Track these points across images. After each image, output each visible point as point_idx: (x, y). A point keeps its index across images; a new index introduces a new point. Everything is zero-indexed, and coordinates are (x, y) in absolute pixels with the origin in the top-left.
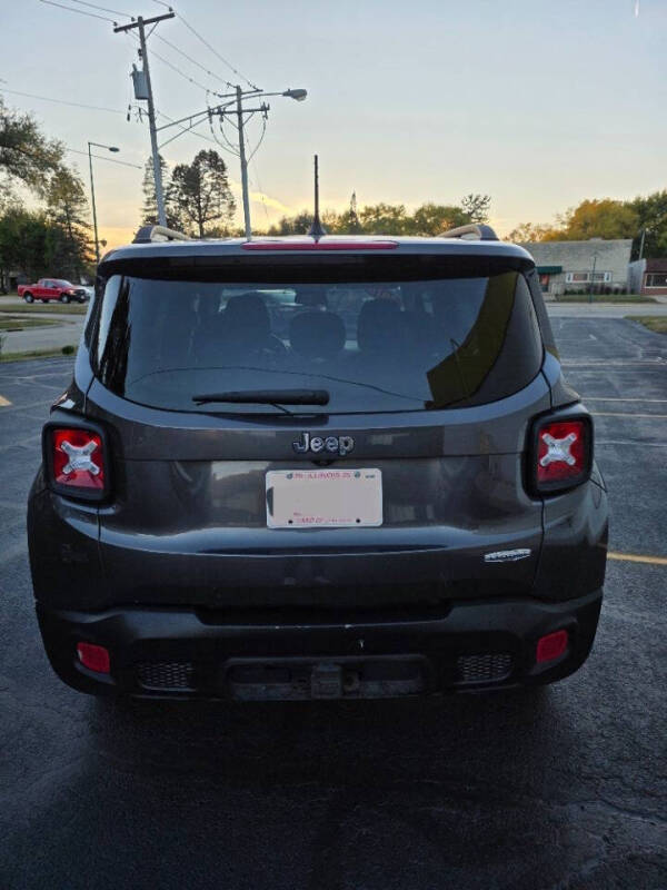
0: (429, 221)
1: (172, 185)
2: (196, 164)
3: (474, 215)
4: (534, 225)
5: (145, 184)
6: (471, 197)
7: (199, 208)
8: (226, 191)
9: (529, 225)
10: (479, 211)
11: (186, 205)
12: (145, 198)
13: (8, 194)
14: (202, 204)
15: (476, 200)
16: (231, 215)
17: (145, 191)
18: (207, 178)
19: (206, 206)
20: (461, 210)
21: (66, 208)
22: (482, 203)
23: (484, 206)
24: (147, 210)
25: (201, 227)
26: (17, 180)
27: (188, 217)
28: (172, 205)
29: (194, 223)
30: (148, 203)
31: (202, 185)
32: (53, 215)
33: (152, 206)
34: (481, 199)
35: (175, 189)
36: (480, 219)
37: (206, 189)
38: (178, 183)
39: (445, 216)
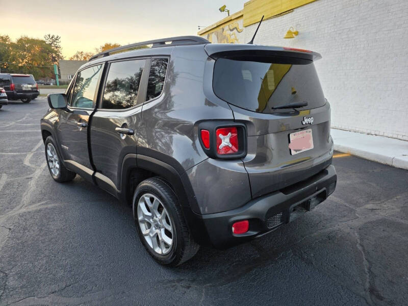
0: (27, 46)
3: (53, 45)
4: (85, 52)
6: (49, 36)
9: (82, 52)
10: (55, 43)
15: (52, 37)
20: (45, 42)
22: (56, 39)
23: (58, 41)
34: (56, 37)
36: (57, 47)
39: (35, 44)
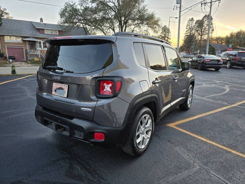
1: (195, 26)
2: (203, 19)
5: (187, 26)
7: (202, 32)
8: (211, 26)
11: (198, 31)
12: (186, 30)
13: (147, 32)
14: (203, 30)
16: (212, 33)
17: (186, 28)
18: (206, 23)
19: (204, 31)
21: (165, 35)
24: (186, 33)
25: (201, 37)
26: (150, 28)
27: (198, 34)
28: (193, 31)
29: (199, 36)
30: (187, 31)
31: (204, 25)
32: (161, 36)
33: (188, 32)
35: (195, 27)
37: (205, 26)
38: (197, 25)
